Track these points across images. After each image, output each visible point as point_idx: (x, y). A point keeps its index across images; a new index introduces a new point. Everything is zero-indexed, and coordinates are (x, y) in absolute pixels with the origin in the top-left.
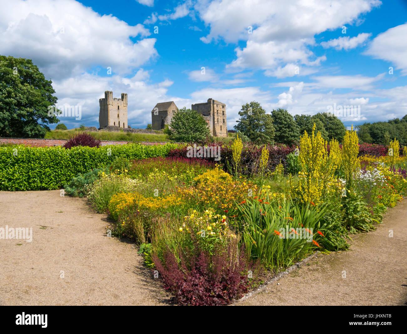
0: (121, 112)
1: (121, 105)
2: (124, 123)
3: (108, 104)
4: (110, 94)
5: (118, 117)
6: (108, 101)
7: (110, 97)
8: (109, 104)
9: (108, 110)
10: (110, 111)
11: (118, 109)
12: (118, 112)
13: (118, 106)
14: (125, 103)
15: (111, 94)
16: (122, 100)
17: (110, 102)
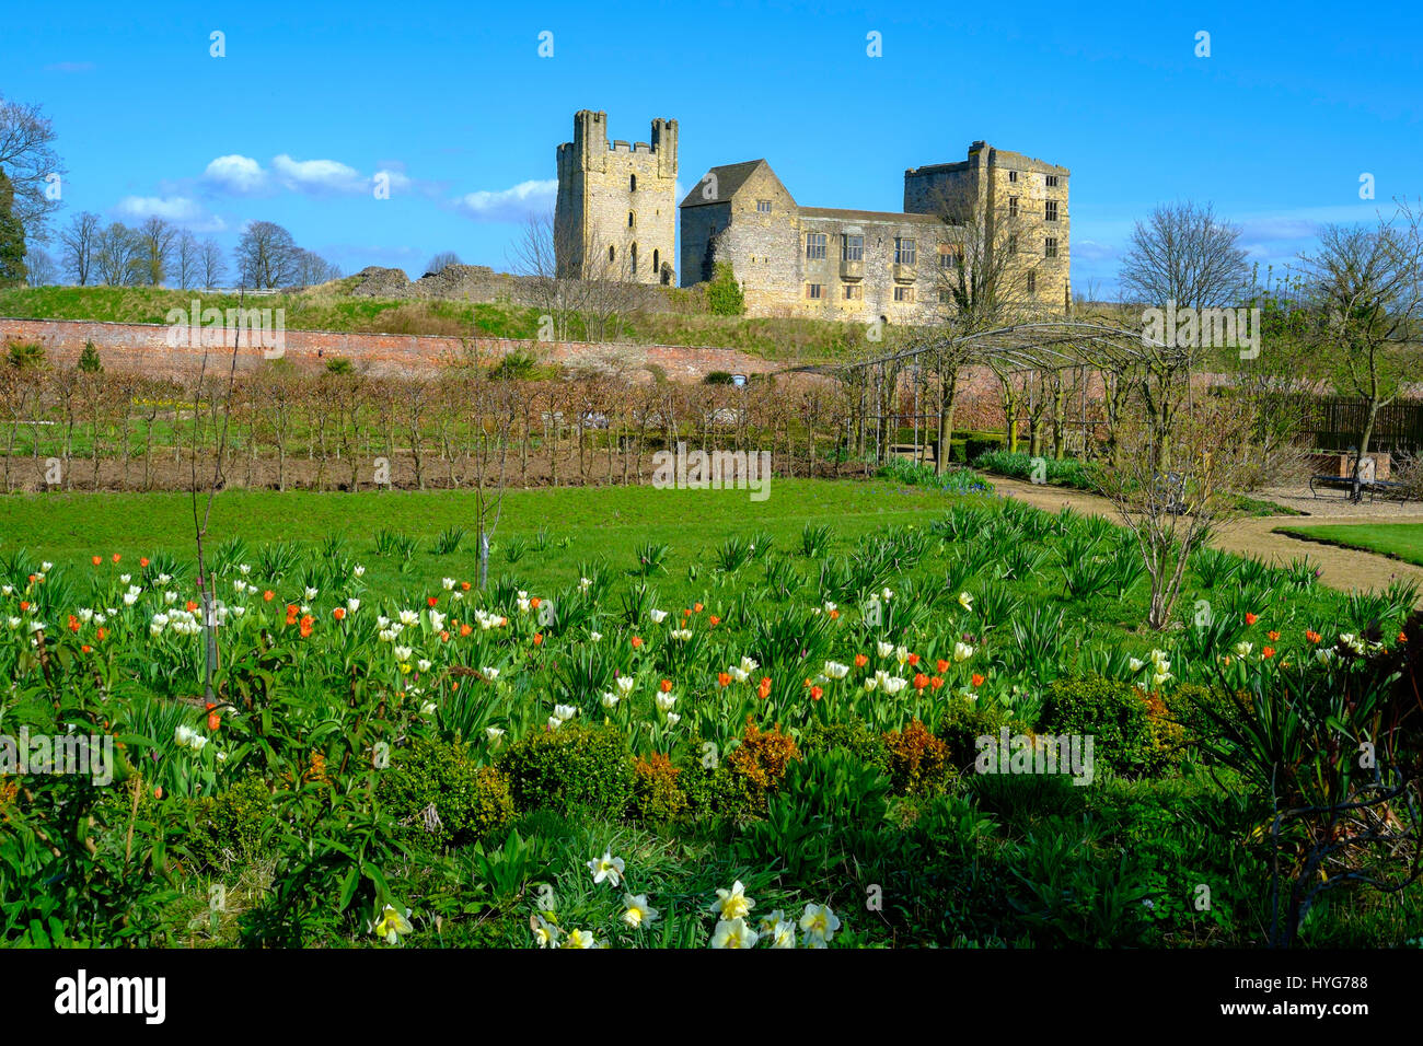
0: (642, 202)
1: (646, 170)
2: (656, 252)
3: (584, 166)
4: (592, 124)
5: (631, 225)
6: (584, 156)
7: (592, 136)
8: (588, 169)
9: (582, 196)
10: (590, 198)
11: (633, 187)
12: (632, 203)
13: (633, 177)
14: (663, 162)
15: (601, 125)
16: (653, 150)
17: (592, 159)
